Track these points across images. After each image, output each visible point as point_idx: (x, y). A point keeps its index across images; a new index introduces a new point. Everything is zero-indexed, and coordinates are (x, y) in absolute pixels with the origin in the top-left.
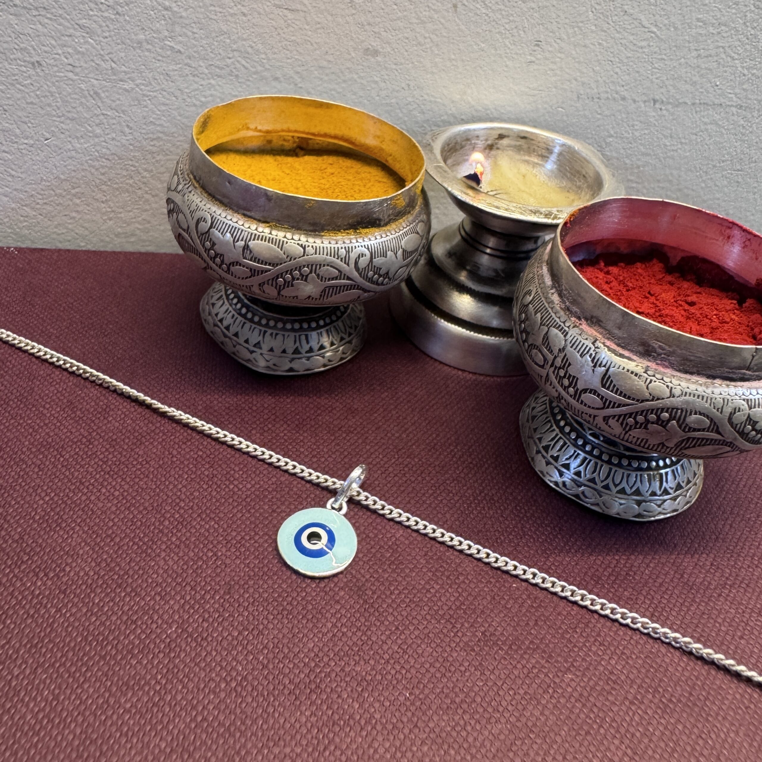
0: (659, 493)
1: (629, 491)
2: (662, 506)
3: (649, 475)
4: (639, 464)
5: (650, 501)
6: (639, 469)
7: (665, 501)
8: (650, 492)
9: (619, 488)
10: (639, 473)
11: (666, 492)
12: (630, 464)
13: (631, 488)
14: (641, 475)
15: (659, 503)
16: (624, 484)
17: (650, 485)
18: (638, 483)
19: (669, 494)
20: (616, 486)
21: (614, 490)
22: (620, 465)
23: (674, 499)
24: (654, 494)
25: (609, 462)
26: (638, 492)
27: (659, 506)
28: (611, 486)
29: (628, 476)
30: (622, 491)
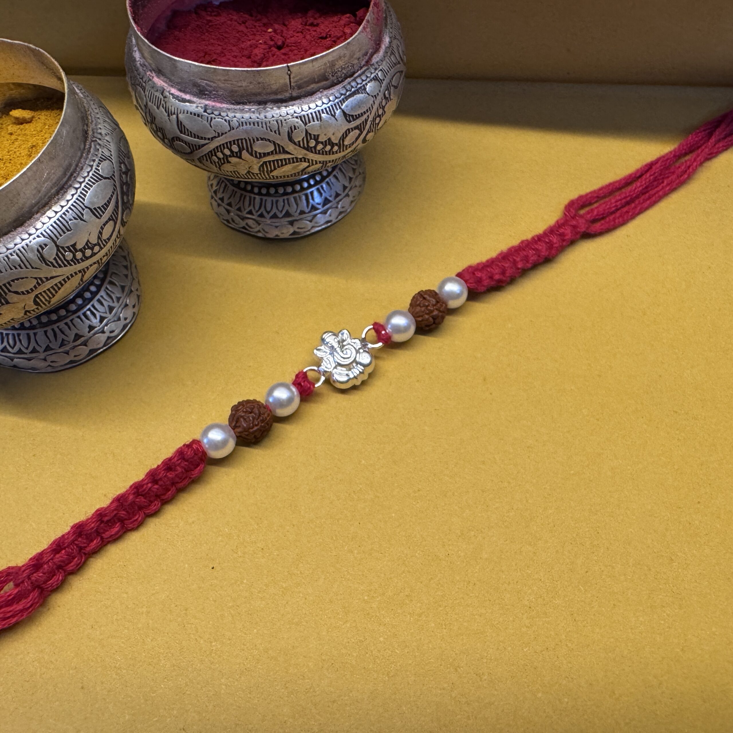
0: (307, 210)
1: (280, 215)
2: (314, 220)
3: (295, 198)
4: (285, 190)
5: (301, 219)
6: (285, 194)
7: (316, 215)
8: (298, 211)
9: (272, 214)
10: (285, 197)
11: (314, 208)
12: (276, 192)
13: (281, 211)
14: (288, 199)
15: (310, 218)
16: (274, 210)
17: (297, 205)
18: (287, 207)
19: (317, 209)
20: (268, 213)
21: (268, 216)
22: (268, 194)
23: (324, 212)
24: (302, 212)
25: (260, 194)
26: (288, 214)
27: (311, 221)
28: (265, 214)
29: (277, 202)
30: (275, 216)
